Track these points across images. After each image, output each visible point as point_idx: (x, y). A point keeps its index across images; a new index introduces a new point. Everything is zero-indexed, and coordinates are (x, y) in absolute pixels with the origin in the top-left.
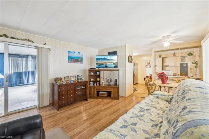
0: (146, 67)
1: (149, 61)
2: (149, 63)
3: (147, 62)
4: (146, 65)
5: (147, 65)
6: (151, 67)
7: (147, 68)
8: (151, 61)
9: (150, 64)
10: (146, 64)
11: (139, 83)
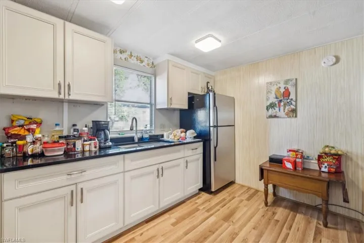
0: (271, 112)
1: (286, 82)
2: (287, 93)
3: (274, 88)
4: (272, 106)
5: (275, 100)
6: (294, 111)
7: (275, 117)
8: (296, 85)
9: (292, 96)
10: (272, 99)
11: (239, 180)
